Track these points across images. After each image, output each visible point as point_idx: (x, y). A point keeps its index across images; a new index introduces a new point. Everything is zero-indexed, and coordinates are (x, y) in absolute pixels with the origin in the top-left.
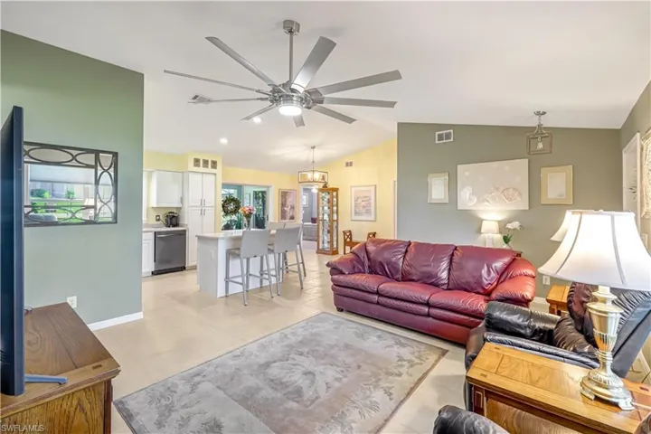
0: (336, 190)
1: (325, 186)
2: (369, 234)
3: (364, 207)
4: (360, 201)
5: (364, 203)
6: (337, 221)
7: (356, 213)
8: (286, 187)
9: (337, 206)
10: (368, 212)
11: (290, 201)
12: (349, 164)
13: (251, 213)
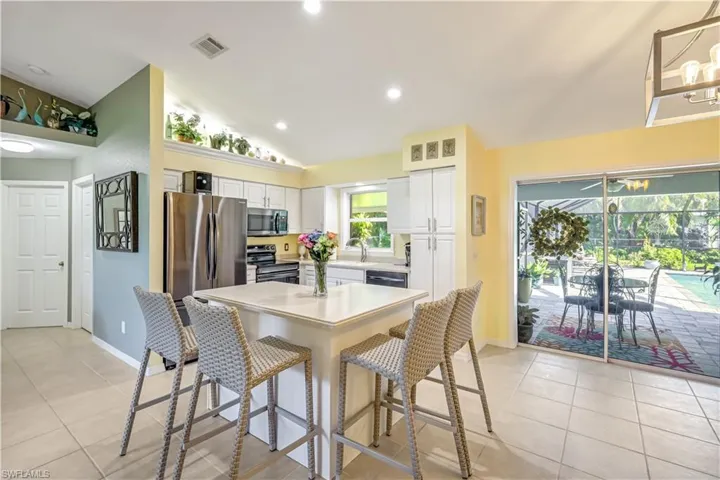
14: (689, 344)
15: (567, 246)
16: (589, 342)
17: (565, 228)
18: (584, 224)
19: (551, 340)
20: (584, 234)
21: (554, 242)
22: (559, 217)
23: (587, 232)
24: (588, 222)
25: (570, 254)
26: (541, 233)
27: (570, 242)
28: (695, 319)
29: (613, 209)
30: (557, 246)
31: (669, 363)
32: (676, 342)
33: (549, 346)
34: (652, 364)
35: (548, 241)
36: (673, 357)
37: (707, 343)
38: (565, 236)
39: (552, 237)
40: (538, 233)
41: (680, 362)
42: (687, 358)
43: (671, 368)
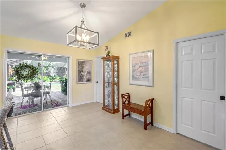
0: (117, 58)
1: (108, 55)
2: (147, 101)
3: (141, 72)
4: (137, 67)
5: (141, 68)
6: (118, 83)
7: (134, 78)
8: (83, 58)
9: (118, 72)
10: (146, 77)
11: (86, 68)
12: (128, 35)
13: (61, 81)
14: (57, 100)
15: (30, 76)
16: (34, 108)
17: (29, 70)
18: (36, 69)
19: (20, 112)
20: (36, 72)
21: (25, 75)
22: (27, 66)
23: (37, 72)
24: (38, 69)
25: (31, 79)
26: (19, 72)
27: (31, 75)
28: (56, 93)
29: (39, 65)
30: (26, 77)
31: (56, 105)
32: (55, 100)
33: (20, 114)
34: (53, 107)
35: (22, 75)
36: (56, 104)
37: (61, 98)
38: (29, 73)
39: (24, 73)
40: (18, 72)
41: (58, 104)
42: (59, 103)
43: (57, 106)
